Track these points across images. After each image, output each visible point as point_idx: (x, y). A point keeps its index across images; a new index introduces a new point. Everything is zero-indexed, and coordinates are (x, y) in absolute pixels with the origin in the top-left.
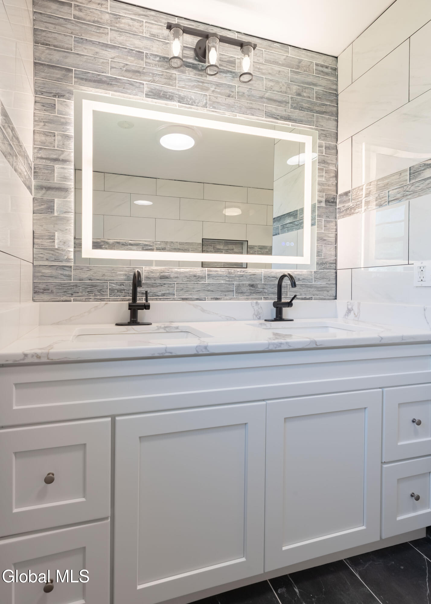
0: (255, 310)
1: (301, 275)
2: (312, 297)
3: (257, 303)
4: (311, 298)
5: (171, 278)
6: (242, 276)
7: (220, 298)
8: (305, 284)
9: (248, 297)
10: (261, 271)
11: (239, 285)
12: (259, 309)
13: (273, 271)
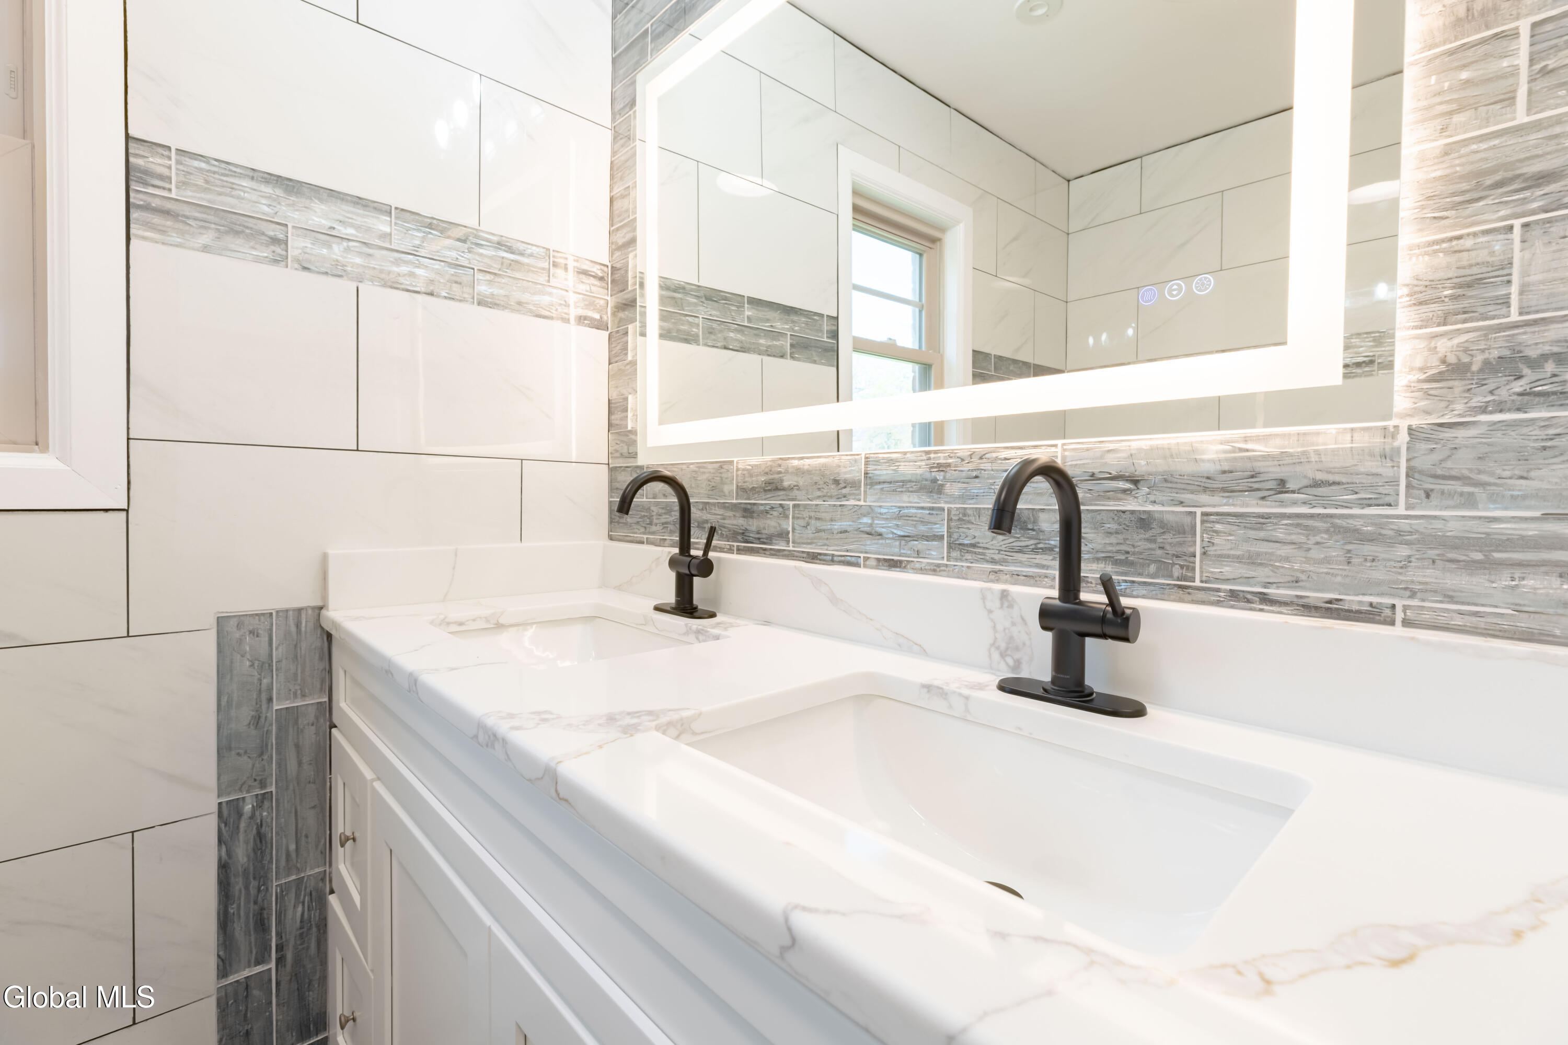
0: (1000, 627)
1: (1300, 460)
2: (1394, 606)
3: (1004, 595)
4: (1388, 612)
5: (784, 489)
6: (976, 477)
7: (901, 562)
8: (1332, 516)
9: (998, 567)
10: (1053, 449)
11: (965, 515)
12: (1013, 624)
13: (1112, 446)
